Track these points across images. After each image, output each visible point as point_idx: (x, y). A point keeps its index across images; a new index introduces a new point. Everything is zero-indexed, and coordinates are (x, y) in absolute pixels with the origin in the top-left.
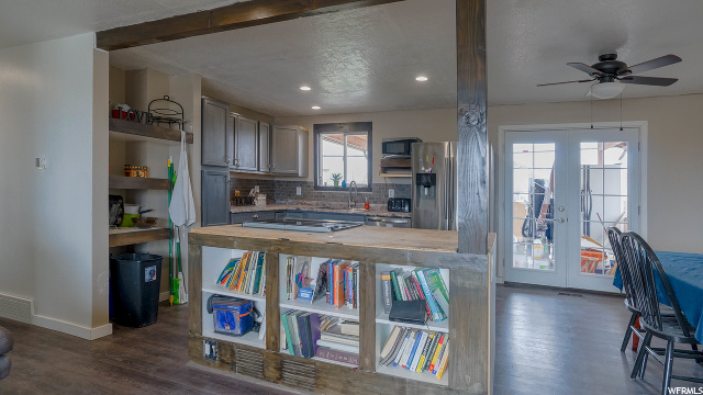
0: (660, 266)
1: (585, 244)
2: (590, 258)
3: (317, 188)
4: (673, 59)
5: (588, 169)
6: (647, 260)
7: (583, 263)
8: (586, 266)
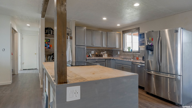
3: (123, 52)
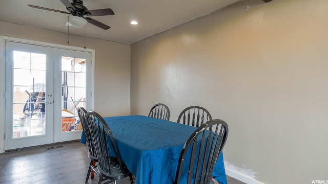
0: (111, 134)
1: (65, 114)
2: (67, 122)
4: (109, 12)
5: (66, 73)
6: (104, 130)
7: (63, 126)
8: (65, 127)
